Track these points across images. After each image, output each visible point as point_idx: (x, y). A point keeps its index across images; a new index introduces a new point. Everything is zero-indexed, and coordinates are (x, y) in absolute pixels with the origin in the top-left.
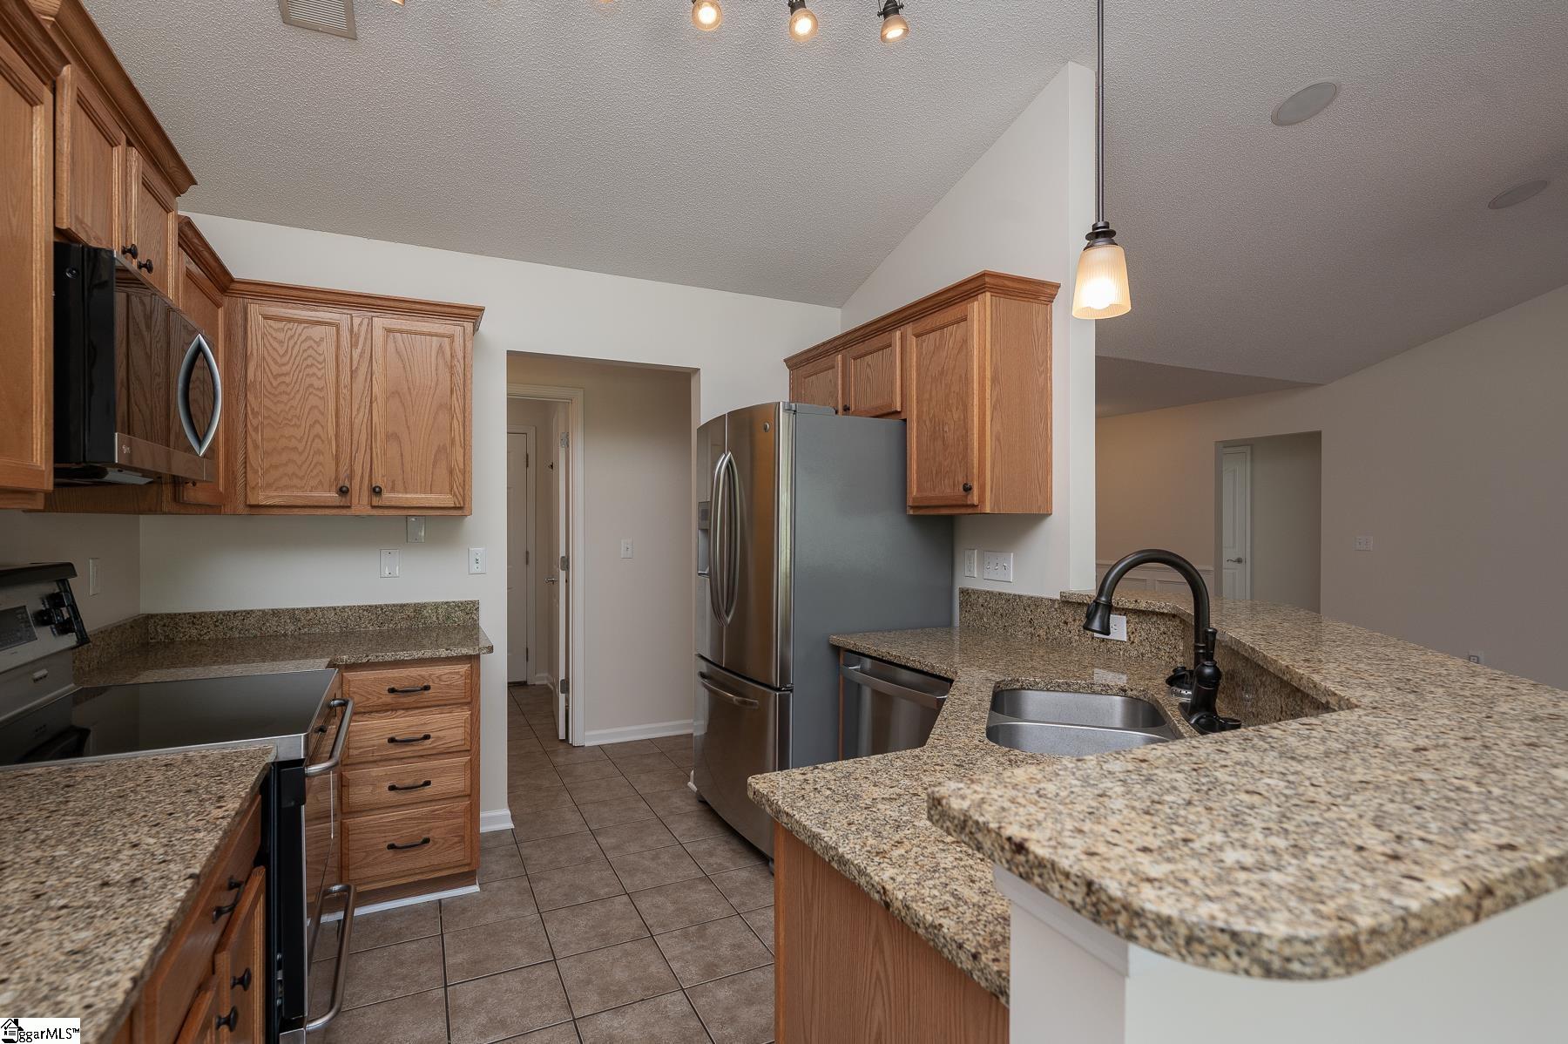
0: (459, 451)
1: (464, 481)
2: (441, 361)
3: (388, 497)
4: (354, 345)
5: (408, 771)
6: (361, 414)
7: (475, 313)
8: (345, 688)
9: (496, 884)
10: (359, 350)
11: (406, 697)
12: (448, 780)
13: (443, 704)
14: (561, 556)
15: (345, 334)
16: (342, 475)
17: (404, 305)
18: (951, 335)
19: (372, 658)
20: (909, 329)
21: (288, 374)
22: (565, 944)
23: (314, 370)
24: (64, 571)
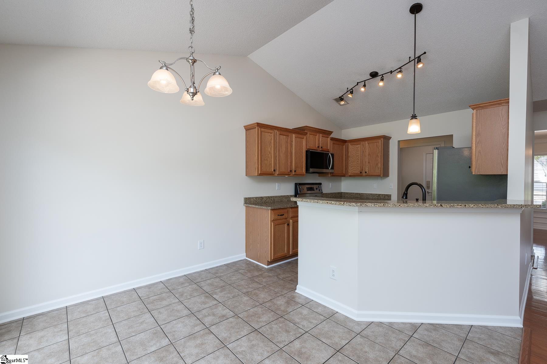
0: (380, 164)
1: (381, 170)
2: (377, 147)
3: (368, 174)
6: (364, 159)
10: (364, 148)
15: (362, 145)
16: (361, 170)
17: (370, 138)
21: (354, 154)
23: (357, 152)
24: (320, 184)
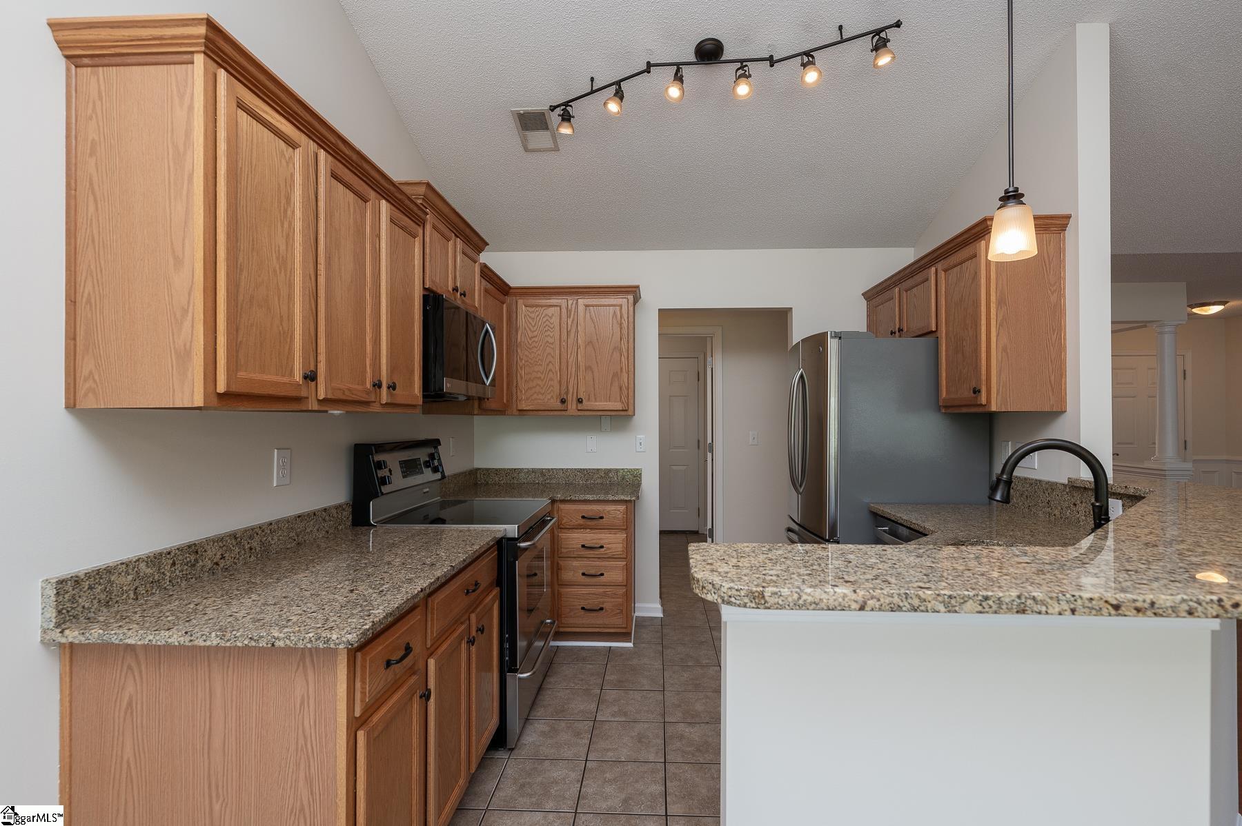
0: (625, 375)
1: (628, 394)
2: (615, 321)
3: (586, 404)
4: (568, 317)
5: (593, 566)
6: (572, 356)
7: (634, 289)
8: (560, 513)
9: (644, 645)
10: (571, 319)
11: (591, 521)
12: (615, 574)
13: (611, 528)
14: (708, 443)
15: (564, 310)
16: (563, 392)
17: (594, 290)
18: (967, 268)
19: (573, 498)
20: (940, 266)
21: (536, 336)
22: (672, 684)
23: (549, 333)
24: (435, 443)
